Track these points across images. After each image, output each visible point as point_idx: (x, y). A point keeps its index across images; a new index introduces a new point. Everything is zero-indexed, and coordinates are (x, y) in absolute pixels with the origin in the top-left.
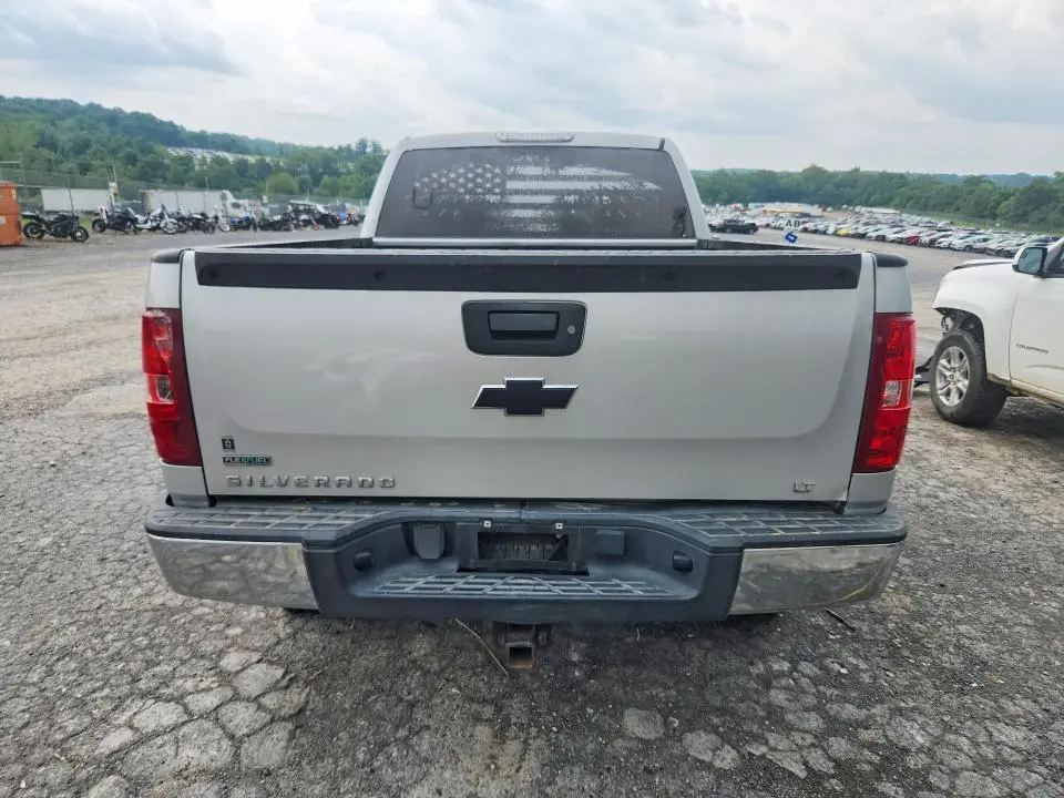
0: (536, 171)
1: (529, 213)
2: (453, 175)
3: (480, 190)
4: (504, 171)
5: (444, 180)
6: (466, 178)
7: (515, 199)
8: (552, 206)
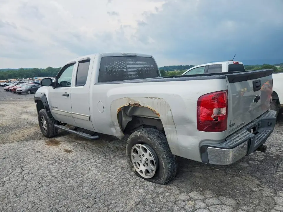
0: (132, 62)
1: (132, 73)
2: (115, 64)
3: (121, 68)
4: (126, 63)
5: (113, 65)
6: (118, 64)
7: (129, 70)
8: (137, 71)
